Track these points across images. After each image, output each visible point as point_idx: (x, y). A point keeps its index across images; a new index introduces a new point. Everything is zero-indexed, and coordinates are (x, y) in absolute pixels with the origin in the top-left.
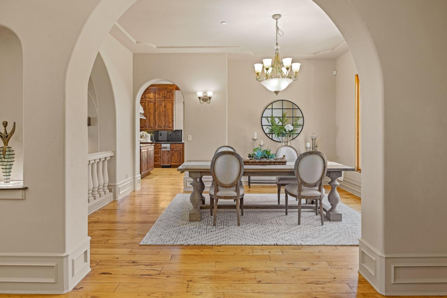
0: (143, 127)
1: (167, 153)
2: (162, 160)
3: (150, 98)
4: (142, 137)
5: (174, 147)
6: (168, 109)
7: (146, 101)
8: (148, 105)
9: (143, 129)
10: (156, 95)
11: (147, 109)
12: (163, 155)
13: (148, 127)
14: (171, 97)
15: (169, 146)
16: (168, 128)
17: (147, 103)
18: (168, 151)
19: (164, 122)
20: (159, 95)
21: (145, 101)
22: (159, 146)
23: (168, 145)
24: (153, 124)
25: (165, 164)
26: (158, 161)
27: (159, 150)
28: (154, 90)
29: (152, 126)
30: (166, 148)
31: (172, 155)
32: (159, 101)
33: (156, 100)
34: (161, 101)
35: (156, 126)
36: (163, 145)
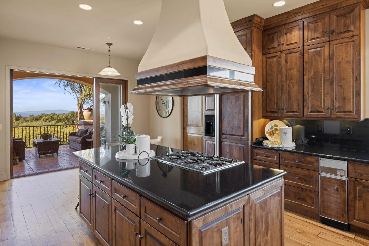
0: (275, 112)
1: (336, 186)
2: (322, 202)
3: (292, 44)
4: (274, 134)
5: (361, 175)
6: (340, 63)
7: (282, 51)
8: (286, 62)
9: (276, 115)
10: (306, 32)
11: (283, 70)
12: (326, 189)
13: (285, 111)
14: (352, 28)
15: (346, 169)
16: (340, 115)
17: (283, 55)
18: (342, 183)
19: (327, 98)
20: (315, 30)
21: (278, 54)
22: (312, 163)
23: (342, 165)
24: (298, 105)
25: (330, 216)
26: (309, 201)
27: (312, 173)
28: (301, 23)
29: (296, 108)
30: (334, 171)
31: (355, 197)
32: (312, 47)
33: (305, 44)
34: (319, 45)
35: (306, 109)
36: (325, 163)
